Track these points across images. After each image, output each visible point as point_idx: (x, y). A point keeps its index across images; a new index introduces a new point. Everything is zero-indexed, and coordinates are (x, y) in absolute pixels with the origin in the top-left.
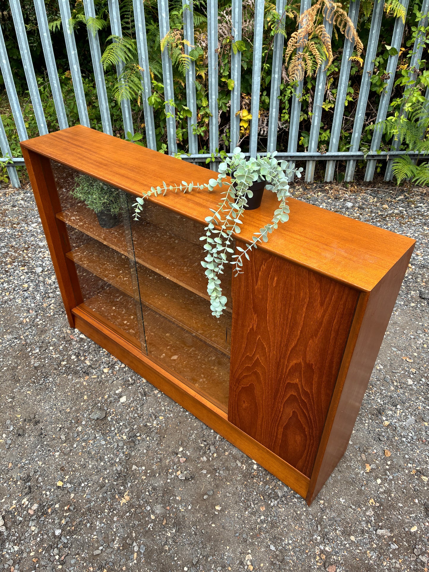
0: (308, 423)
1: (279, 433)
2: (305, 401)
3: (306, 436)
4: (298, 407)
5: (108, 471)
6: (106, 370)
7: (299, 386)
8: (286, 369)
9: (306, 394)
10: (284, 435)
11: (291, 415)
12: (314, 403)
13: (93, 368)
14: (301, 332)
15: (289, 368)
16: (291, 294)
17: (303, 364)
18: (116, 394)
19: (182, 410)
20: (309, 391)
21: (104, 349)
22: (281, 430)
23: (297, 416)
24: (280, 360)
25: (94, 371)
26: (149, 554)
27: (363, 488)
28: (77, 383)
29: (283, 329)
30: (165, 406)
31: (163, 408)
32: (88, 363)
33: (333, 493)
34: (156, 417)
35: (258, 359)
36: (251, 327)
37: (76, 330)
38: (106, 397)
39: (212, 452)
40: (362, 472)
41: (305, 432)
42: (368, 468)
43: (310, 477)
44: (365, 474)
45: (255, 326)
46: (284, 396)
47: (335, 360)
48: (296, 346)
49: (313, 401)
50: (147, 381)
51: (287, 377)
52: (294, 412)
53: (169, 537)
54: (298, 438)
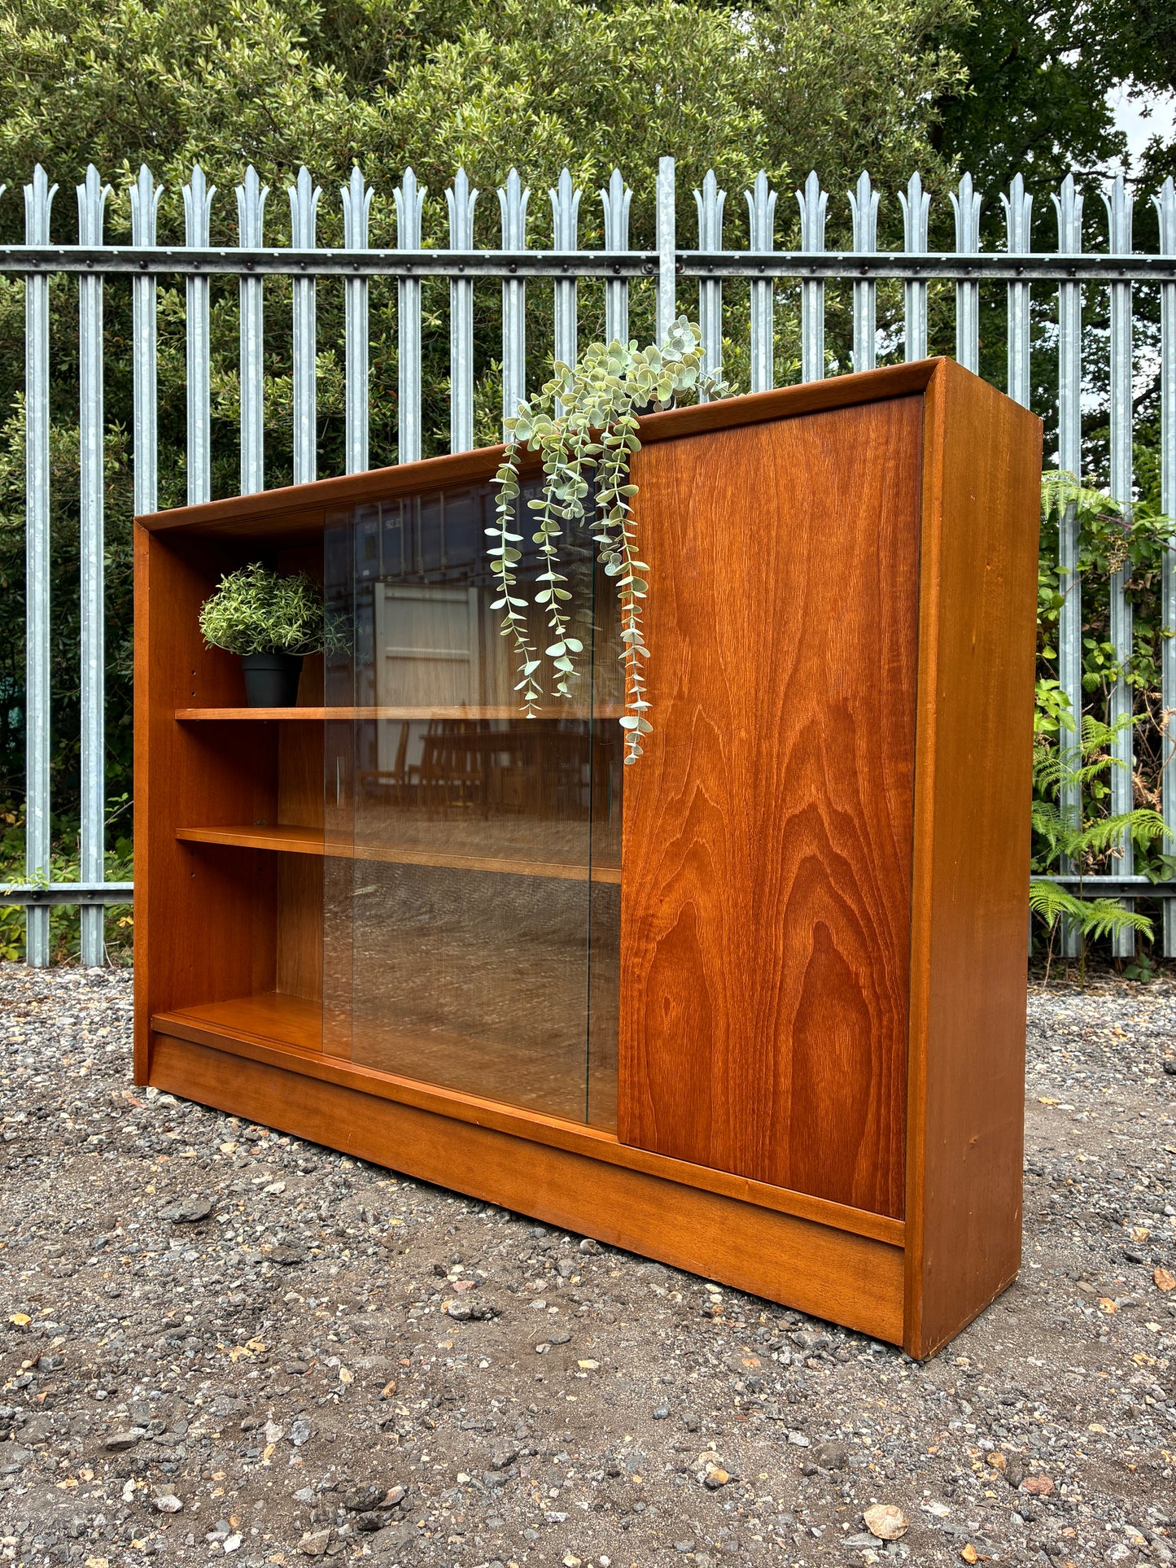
0: (864, 945)
1: (782, 1068)
2: (844, 854)
3: (864, 1012)
4: (827, 899)
5: (196, 1303)
6: (227, 1148)
7: (822, 810)
8: (779, 769)
9: (843, 823)
10: (801, 1060)
11: (810, 949)
12: (869, 845)
13: (187, 1144)
14: (805, 614)
15: (786, 760)
16: (768, 512)
17: (821, 717)
18: (252, 1184)
19: (465, 1210)
20: (850, 811)
21: (230, 1119)
22: (786, 1044)
23: (829, 937)
24: (759, 752)
25: (188, 1148)
26: (320, 1449)
27: (1103, 1339)
28: (128, 1169)
29: (759, 635)
30: (410, 1204)
31: (403, 1208)
32: (172, 1135)
33: (998, 1348)
34: (377, 1220)
35: (699, 790)
36: (675, 693)
37: (152, 1092)
39: (565, 1273)
40: (1089, 1311)
41: (859, 989)
42: (1108, 1305)
43: (900, 1214)
44: (1100, 1314)
45: (686, 680)
46: (783, 879)
47: (903, 637)
48: (796, 670)
49: (866, 835)
51: (784, 800)
52: (819, 929)
53: (405, 1418)
54: (844, 1040)
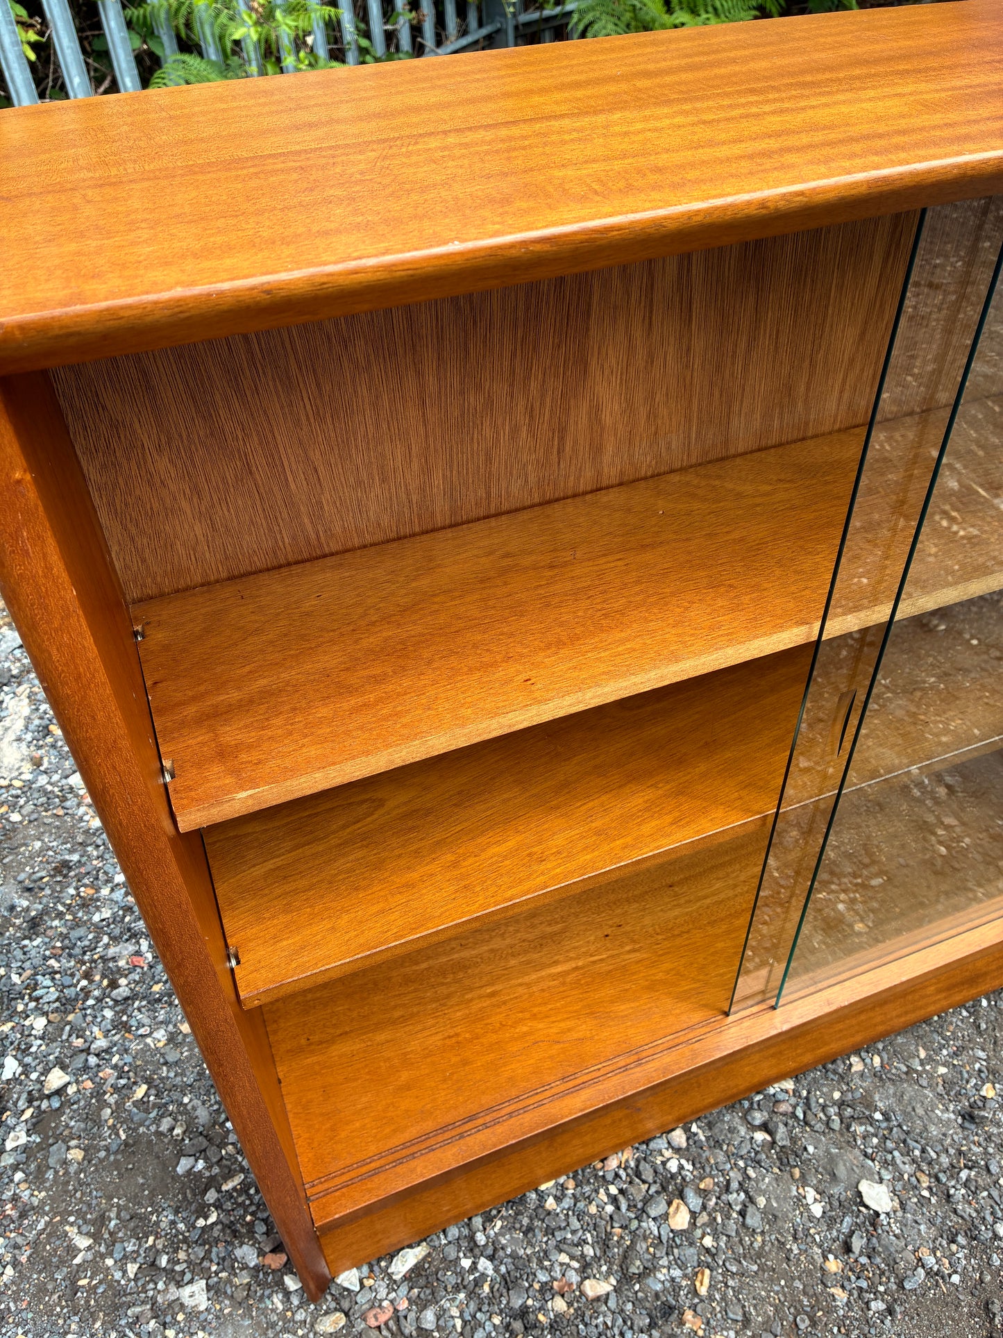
6: (680, 1220)
13: (640, 1277)
18: (830, 1221)
21: (543, 1187)
25: (661, 1275)
30: (929, 1059)
31: (942, 1070)
37: (353, 1278)
38: (833, 1265)
50: (796, 1075)
